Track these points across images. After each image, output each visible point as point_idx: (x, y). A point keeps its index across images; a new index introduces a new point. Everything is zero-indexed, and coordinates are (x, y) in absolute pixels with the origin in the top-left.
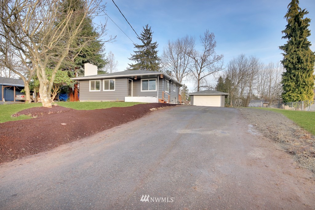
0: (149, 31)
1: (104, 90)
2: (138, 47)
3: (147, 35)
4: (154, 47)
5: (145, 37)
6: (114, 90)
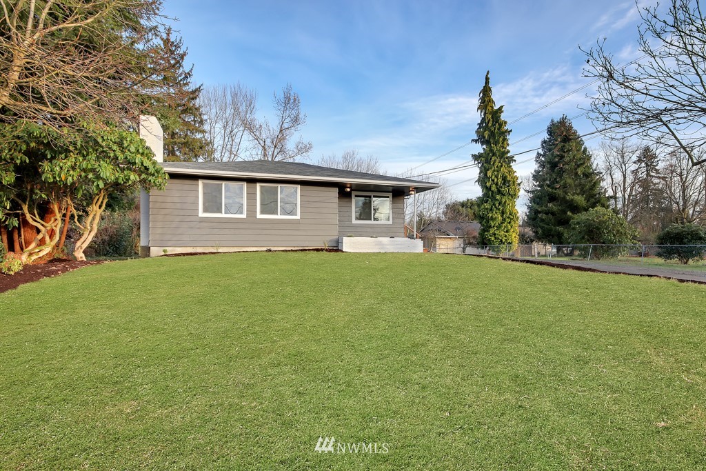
1: (259, 216)
6: (298, 217)
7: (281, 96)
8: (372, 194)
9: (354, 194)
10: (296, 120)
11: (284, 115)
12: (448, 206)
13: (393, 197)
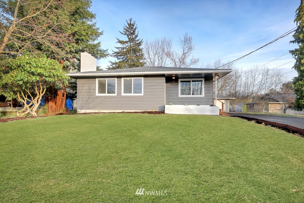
0: (133, 25)
1: (123, 94)
2: (121, 42)
3: (131, 30)
4: (140, 44)
5: (128, 32)
6: (142, 94)
7: (183, 39)
8: (191, 80)
9: (180, 80)
10: (190, 49)
11: (185, 47)
12: (283, 85)
13: (205, 80)
